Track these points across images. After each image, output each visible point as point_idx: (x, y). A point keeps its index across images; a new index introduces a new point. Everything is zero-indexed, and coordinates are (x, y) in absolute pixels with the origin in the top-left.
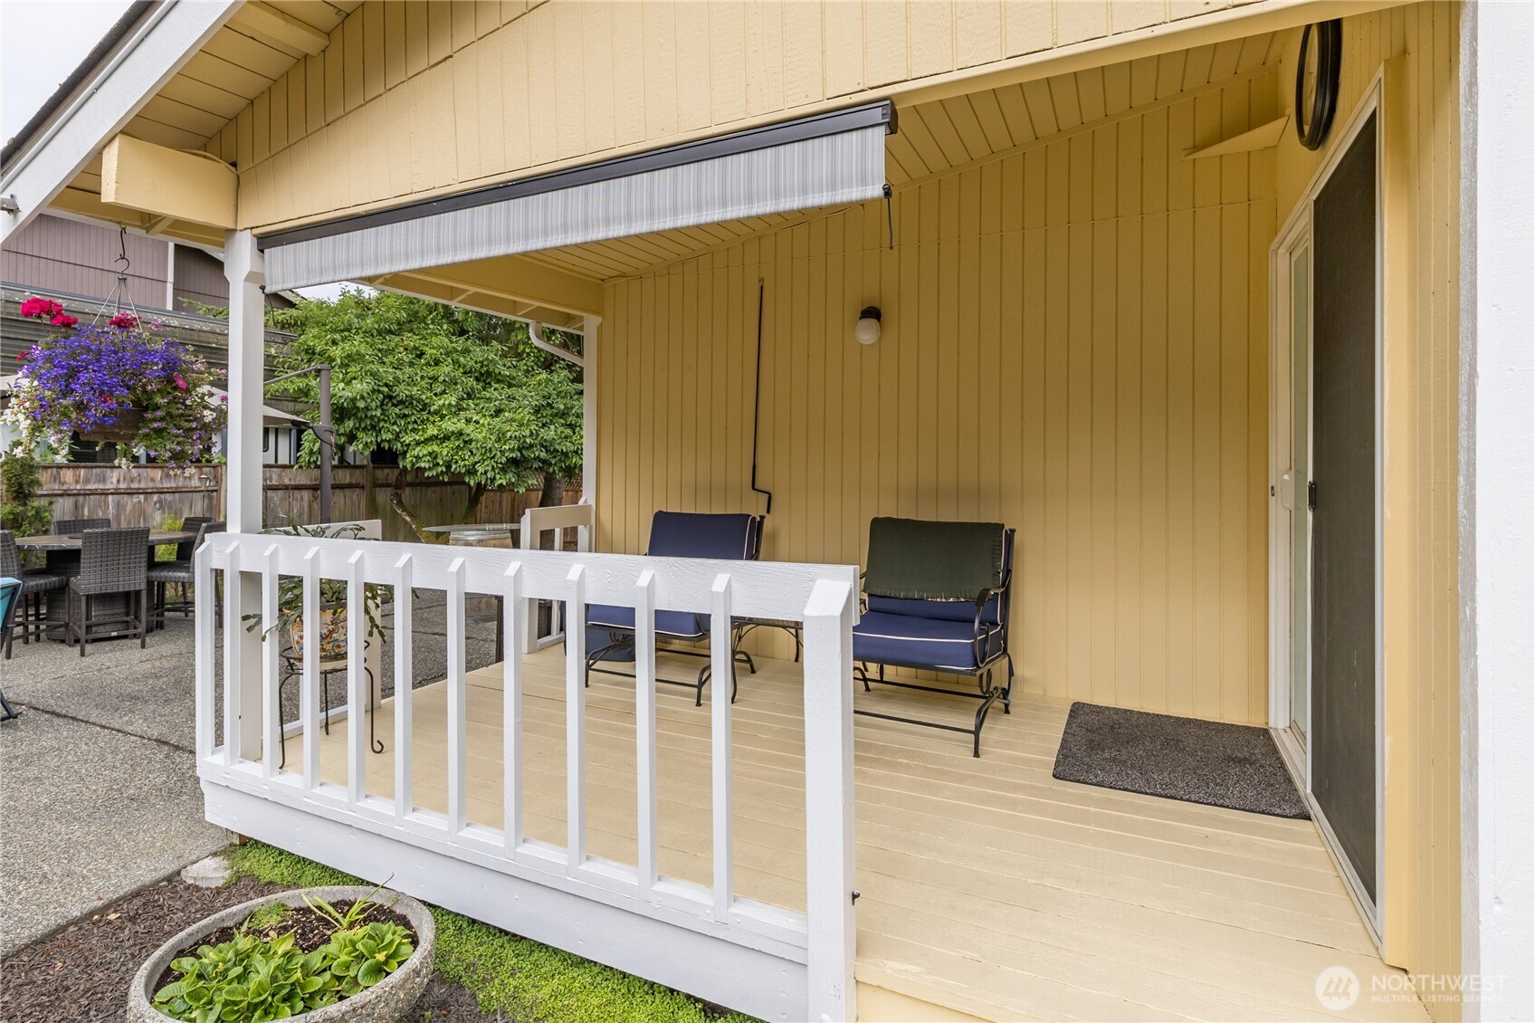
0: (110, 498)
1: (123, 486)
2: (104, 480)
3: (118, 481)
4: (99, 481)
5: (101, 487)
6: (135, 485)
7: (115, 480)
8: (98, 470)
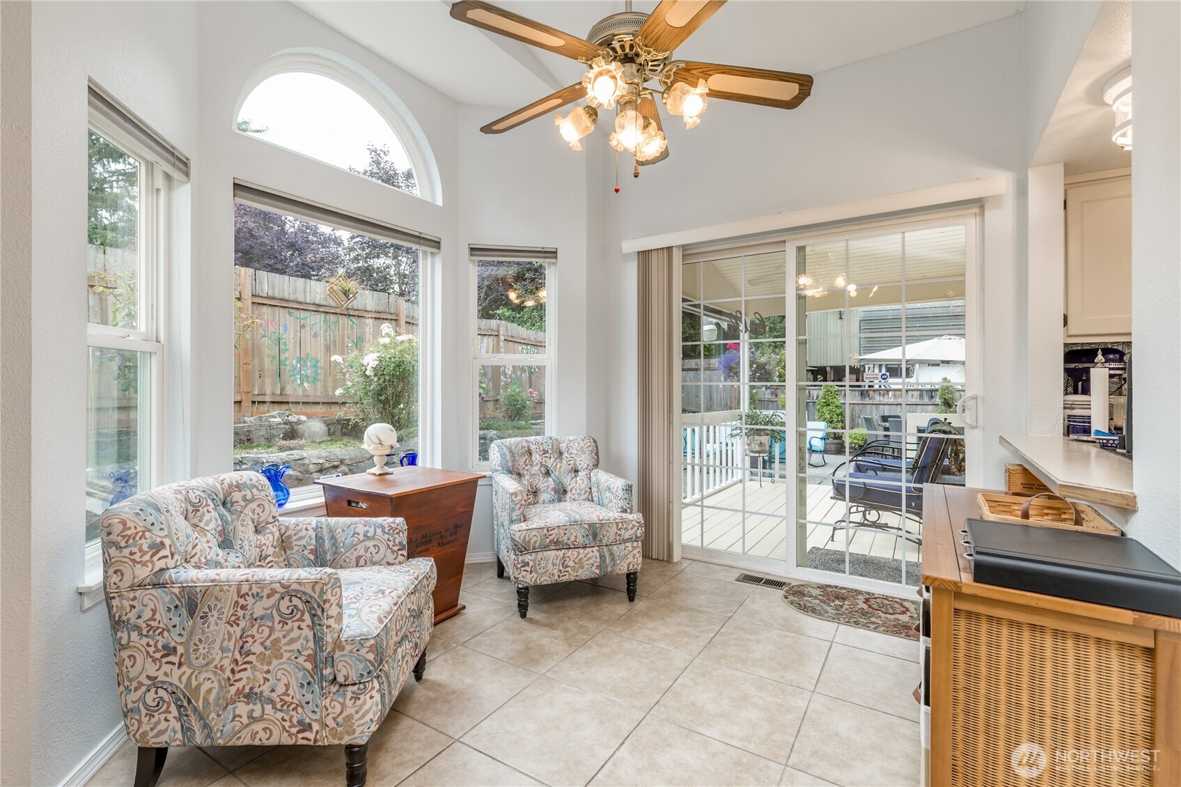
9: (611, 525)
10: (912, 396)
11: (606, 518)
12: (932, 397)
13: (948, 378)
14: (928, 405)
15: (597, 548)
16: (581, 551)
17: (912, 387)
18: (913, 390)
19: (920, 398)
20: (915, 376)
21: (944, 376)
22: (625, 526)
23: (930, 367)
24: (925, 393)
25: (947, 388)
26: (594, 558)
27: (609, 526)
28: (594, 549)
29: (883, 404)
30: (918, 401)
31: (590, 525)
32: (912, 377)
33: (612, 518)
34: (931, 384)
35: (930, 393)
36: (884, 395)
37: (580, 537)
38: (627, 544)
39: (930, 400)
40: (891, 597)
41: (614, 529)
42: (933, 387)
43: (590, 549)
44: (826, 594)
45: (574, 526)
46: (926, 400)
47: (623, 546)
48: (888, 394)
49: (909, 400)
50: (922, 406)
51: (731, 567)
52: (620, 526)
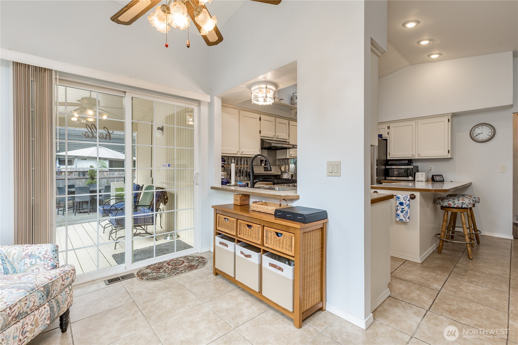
0: (115, 179)
1: (118, 176)
2: (114, 174)
3: (117, 175)
4: (113, 175)
5: (113, 176)
6: (121, 176)
7: (116, 175)
8: (112, 172)
9: (58, 280)
10: (75, 175)
11: (53, 276)
12: (84, 175)
13: (93, 166)
14: (82, 179)
15: (48, 303)
16: (36, 312)
17: (73, 170)
18: (75, 172)
19: (79, 175)
20: (75, 164)
21: (91, 165)
22: (67, 276)
23: (82, 160)
24: (81, 173)
25: (92, 170)
26: (46, 313)
27: (57, 281)
28: (45, 306)
29: (59, 180)
30: (77, 177)
31: (44, 287)
32: (73, 165)
33: (58, 275)
34: (83, 168)
35: (83, 173)
36: (59, 175)
37: (37, 300)
38: (66, 290)
39: (83, 176)
40: (173, 259)
41: (61, 282)
42: (83, 170)
43: (43, 307)
44: (153, 270)
45: (33, 294)
46: (82, 176)
47: (64, 293)
48: (62, 174)
49: (73, 177)
50: (80, 180)
51: (93, 281)
52: (64, 277)
